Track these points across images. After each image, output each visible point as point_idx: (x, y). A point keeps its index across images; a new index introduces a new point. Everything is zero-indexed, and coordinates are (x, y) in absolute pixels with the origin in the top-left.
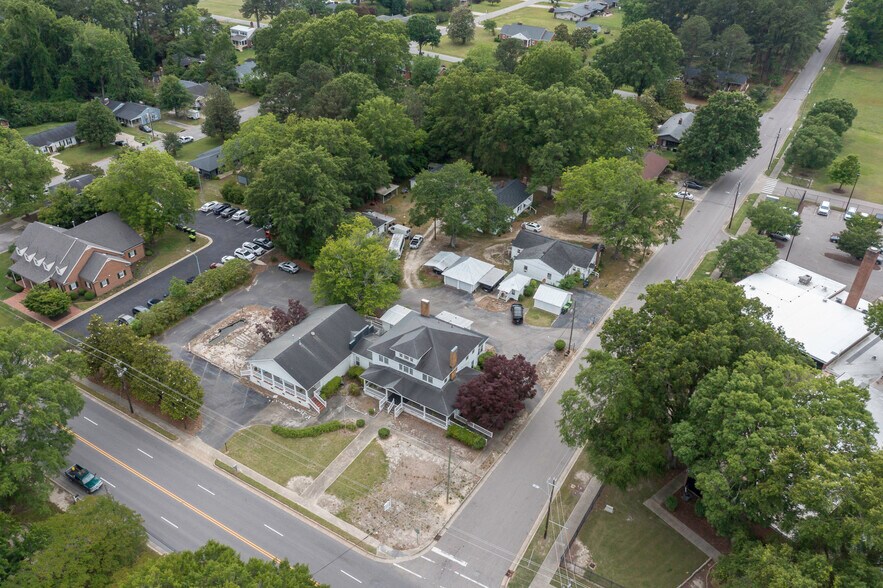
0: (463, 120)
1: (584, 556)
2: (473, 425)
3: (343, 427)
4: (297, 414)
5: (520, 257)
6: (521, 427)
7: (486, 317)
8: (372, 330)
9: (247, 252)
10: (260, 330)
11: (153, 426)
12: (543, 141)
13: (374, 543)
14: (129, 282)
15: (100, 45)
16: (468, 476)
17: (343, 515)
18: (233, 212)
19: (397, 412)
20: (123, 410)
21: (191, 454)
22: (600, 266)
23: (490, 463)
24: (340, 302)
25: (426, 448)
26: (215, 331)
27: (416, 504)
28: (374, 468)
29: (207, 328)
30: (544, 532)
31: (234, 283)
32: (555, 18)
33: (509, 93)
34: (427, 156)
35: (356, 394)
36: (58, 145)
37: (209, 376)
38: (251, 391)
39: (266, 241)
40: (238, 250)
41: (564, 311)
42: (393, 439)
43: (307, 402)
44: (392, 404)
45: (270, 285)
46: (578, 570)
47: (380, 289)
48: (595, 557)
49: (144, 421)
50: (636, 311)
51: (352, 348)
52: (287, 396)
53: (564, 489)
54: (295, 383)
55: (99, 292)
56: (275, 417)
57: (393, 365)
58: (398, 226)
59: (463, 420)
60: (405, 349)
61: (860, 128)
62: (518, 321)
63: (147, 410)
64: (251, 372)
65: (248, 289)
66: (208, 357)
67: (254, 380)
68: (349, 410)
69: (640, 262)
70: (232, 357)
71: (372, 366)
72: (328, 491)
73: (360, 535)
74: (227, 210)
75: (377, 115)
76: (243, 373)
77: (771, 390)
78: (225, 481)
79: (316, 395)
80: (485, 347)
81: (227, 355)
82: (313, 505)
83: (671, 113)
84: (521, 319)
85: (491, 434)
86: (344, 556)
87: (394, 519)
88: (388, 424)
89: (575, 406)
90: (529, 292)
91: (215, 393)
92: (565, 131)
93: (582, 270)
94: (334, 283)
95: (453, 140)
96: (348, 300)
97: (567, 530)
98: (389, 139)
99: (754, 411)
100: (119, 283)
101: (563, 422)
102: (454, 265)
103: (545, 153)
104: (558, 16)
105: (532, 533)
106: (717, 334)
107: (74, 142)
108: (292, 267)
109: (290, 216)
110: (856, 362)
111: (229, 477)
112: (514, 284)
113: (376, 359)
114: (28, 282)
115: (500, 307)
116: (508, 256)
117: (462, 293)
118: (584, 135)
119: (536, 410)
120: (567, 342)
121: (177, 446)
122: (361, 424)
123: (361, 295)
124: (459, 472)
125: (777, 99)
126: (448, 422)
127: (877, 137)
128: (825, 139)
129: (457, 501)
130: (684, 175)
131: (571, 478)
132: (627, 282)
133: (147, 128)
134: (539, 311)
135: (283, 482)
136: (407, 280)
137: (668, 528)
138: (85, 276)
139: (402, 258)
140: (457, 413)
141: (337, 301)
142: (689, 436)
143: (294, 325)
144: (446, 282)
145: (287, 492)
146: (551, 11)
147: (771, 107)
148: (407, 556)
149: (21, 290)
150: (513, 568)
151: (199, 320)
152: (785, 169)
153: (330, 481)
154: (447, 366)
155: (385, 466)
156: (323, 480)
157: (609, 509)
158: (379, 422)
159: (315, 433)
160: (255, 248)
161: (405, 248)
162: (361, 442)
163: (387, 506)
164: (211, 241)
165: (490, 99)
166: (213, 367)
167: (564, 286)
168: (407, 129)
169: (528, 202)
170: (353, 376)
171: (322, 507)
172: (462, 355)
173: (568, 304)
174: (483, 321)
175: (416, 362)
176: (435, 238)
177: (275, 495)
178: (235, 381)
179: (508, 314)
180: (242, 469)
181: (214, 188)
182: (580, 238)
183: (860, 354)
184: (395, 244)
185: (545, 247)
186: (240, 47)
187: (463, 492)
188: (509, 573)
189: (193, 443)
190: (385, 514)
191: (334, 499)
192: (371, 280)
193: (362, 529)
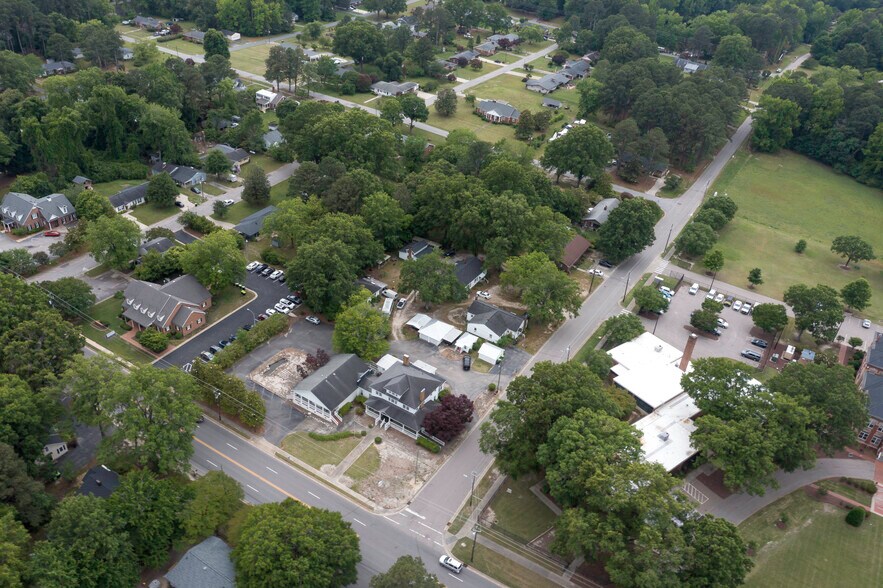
0: (438, 212)
1: (491, 516)
2: (433, 438)
3: (353, 435)
4: (323, 426)
5: (472, 321)
6: (462, 439)
7: (446, 364)
8: (372, 372)
9: (284, 306)
10: (299, 368)
11: (234, 429)
12: (494, 235)
13: (373, 505)
14: (204, 326)
15: (162, 122)
16: (428, 468)
17: (354, 488)
18: (271, 272)
19: (386, 427)
20: (214, 418)
21: (261, 448)
22: (527, 329)
23: (443, 460)
24: (352, 352)
25: (404, 451)
26: (266, 366)
27: (397, 483)
28: (372, 461)
29: (261, 363)
30: (470, 502)
31: (276, 331)
32: (527, 89)
33: (473, 196)
34: (412, 231)
35: (361, 414)
36: (131, 204)
37: (265, 397)
38: (294, 409)
39: (296, 299)
40: (278, 305)
41: (498, 363)
42: (383, 444)
43: (330, 418)
44: (384, 421)
45: (301, 333)
46: (487, 523)
47: (377, 345)
48: (498, 517)
49: (228, 426)
50: (529, 377)
51: (358, 384)
52: (317, 414)
53: (484, 479)
54: (324, 407)
55: (185, 333)
56: (310, 427)
57: (385, 397)
58: (389, 291)
59: (426, 434)
60: (393, 388)
61: (745, 217)
62: (466, 368)
63: (229, 418)
64: (294, 398)
65: (286, 335)
66: (264, 384)
67: (295, 402)
68: (357, 425)
69: (555, 327)
70: (280, 386)
71: (372, 397)
72: (345, 474)
73: (365, 500)
74: (267, 270)
75: (377, 207)
76: (288, 397)
77: (587, 430)
78: (282, 465)
79: (336, 414)
80: (444, 386)
81: (276, 384)
82: (336, 482)
83: (601, 198)
84: (469, 367)
85: (443, 444)
86: (355, 511)
87: (383, 491)
88: (381, 434)
89: (488, 432)
90: (476, 347)
91: (272, 410)
92: (511, 229)
93: (513, 333)
94: (348, 339)
95: (431, 224)
96: (355, 351)
97: (484, 502)
98: (386, 224)
99: (575, 441)
100: (197, 327)
101: (481, 440)
102: (426, 326)
103: (495, 244)
104: (529, 88)
105: (464, 503)
106: (566, 396)
107: (143, 201)
108: (315, 321)
109: (318, 289)
110: (675, 408)
111: (285, 463)
112: (466, 342)
113: (374, 393)
114: (136, 324)
115: (456, 357)
116: (465, 318)
117: (431, 345)
118: (524, 232)
119: (473, 429)
120: (496, 384)
121: (251, 443)
122: (364, 434)
123: (365, 348)
124: (423, 466)
125: (689, 186)
126: (417, 435)
127: (754, 226)
128: (703, 235)
129: (421, 483)
130: (602, 254)
131: (489, 472)
132: (544, 342)
133: (196, 189)
134: (482, 361)
135: (318, 468)
136: (394, 334)
137: (542, 503)
138: (176, 322)
139: (392, 315)
140: (423, 429)
141: (348, 351)
142: (545, 451)
143: (321, 366)
144: (421, 337)
145: (320, 473)
146: (525, 80)
147: (682, 192)
148: (391, 513)
149: (130, 329)
150: (451, 521)
151: (255, 358)
152: (676, 253)
153: (346, 468)
154: (418, 400)
155: (379, 460)
156: (342, 466)
157: (509, 491)
158: (375, 433)
159: (335, 438)
160: (289, 304)
161: (394, 309)
162: (364, 445)
163: (380, 484)
164: (257, 296)
165: (459, 198)
166: (268, 392)
167: (500, 345)
168: (398, 217)
169: (482, 275)
170: (359, 402)
171: (342, 483)
172: (428, 393)
173: (501, 358)
174: (444, 366)
175: (399, 397)
176: (415, 301)
177: (314, 475)
178: (283, 402)
179: (461, 363)
180: (292, 458)
181: (254, 249)
182: (516, 305)
183: (680, 402)
184: (387, 306)
185: (489, 315)
186: (264, 109)
187: (425, 478)
188: (449, 524)
189: (261, 441)
190: (379, 489)
191: (348, 479)
192: (372, 338)
193: (365, 496)
